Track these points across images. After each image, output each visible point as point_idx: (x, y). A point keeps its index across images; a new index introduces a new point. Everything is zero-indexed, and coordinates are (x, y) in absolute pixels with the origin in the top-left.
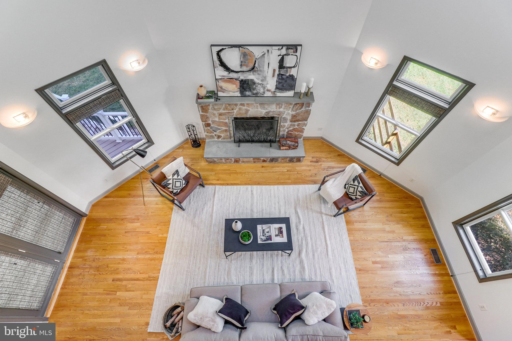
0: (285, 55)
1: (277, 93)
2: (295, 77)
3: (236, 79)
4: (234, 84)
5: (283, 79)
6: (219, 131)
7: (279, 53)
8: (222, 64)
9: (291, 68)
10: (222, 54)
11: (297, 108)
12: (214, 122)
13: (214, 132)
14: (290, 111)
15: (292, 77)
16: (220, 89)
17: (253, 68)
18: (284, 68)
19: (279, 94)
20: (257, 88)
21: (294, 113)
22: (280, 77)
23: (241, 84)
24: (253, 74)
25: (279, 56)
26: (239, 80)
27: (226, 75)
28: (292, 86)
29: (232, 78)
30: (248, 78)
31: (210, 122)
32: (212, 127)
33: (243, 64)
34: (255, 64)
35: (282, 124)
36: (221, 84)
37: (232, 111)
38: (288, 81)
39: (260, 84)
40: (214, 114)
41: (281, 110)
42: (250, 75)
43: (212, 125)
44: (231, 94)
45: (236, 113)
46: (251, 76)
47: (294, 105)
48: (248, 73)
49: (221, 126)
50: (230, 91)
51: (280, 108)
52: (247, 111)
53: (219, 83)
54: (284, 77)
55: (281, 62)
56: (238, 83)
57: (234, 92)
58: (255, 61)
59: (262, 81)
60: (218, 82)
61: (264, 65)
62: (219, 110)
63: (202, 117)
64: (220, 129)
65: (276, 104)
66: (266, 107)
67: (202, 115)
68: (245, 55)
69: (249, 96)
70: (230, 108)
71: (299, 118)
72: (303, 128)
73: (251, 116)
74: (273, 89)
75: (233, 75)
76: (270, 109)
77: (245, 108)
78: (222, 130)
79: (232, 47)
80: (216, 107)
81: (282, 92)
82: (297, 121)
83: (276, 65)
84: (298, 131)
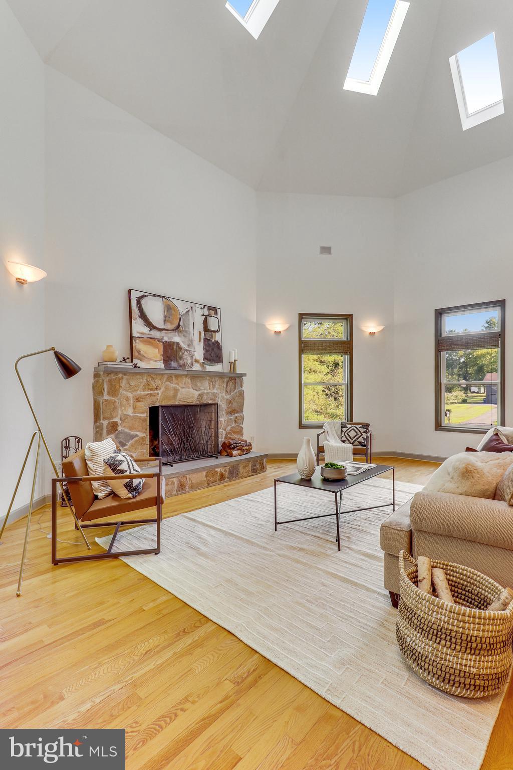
0: (208, 316)
1: (206, 366)
2: (221, 345)
3: (159, 341)
4: (156, 347)
5: (209, 346)
6: (131, 442)
7: (202, 312)
8: (143, 316)
9: (215, 332)
10: (143, 302)
11: (231, 389)
12: (124, 419)
14: (224, 394)
15: (217, 342)
16: (136, 354)
17: (178, 327)
18: (209, 331)
19: (209, 368)
20: (184, 357)
21: (228, 397)
22: (207, 343)
23: (164, 348)
24: (179, 336)
25: (202, 315)
26: (162, 342)
27: (147, 333)
28: (220, 358)
29: (154, 338)
30: (173, 341)
31: (117, 420)
32: (120, 433)
33: (167, 319)
34: (180, 321)
36: (139, 346)
37: (156, 392)
38: (215, 350)
39: (187, 351)
40: (127, 399)
41: (215, 391)
42: (175, 336)
43: (120, 428)
44: (154, 365)
45: (160, 399)
46: (176, 338)
47: (227, 383)
48: (173, 334)
50: (151, 359)
51: (213, 388)
52: (176, 392)
53: (137, 344)
54: (210, 343)
55: (205, 323)
56: (161, 346)
57: (156, 361)
58: (180, 318)
59: (189, 346)
60: (136, 342)
61: (189, 325)
62: (136, 390)
63: (106, 406)
64: (132, 437)
65: (209, 380)
66: (199, 384)
67: (106, 401)
68: (169, 309)
69: (175, 369)
70: (154, 385)
71: (235, 405)
72: (241, 425)
73: (181, 403)
74: (202, 361)
75: (156, 334)
76: (203, 388)
77: (174, 385)
78: (136, 438)
79: (155, 295)
80: (133, 383)
81: (212, 364)
82: (234, 412)
83: (202, 328)
84: (237, 433)
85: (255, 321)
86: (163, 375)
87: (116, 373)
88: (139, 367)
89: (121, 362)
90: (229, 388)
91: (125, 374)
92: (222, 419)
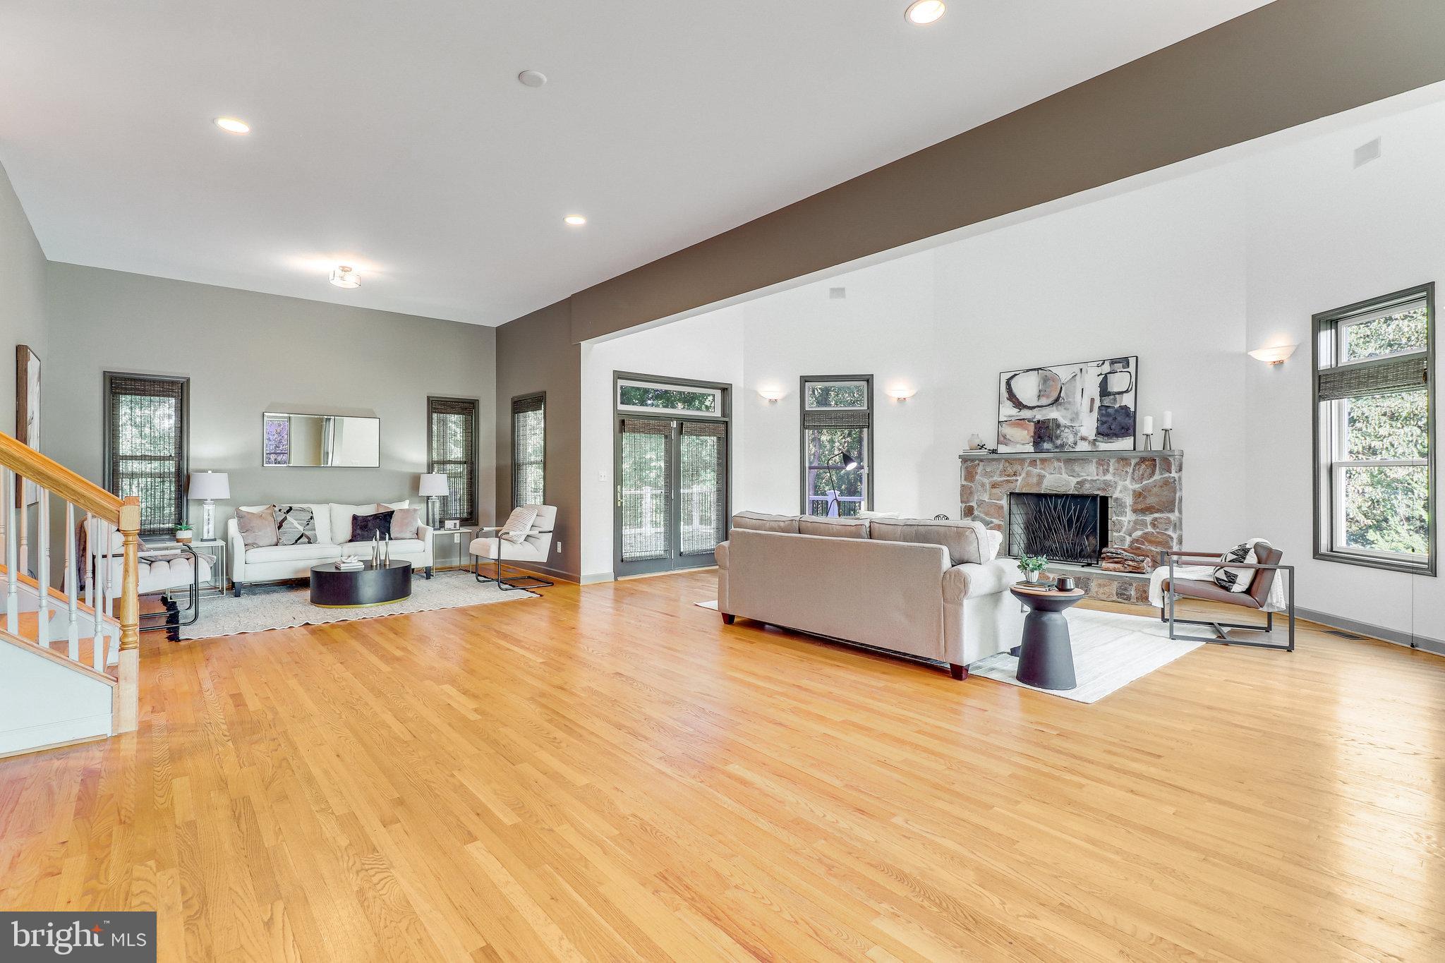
0: (1110, 373)
1: (1100, 443)
2: (1132, 410)
3: (1029, 421)
4: (1025, 429)
5: (1108, 415)
8: (1012, 397)
9: (1121, 393)
10: (1013, 383)
11: (1143, 475)
12: (980, 503)
14: (1128, 482)
15: (1126, 408)
16: (1002, 439)
17: (1057, 400)
18: (1109, 394)
19: (1103, 446)
20: (1064, 435)
21: (1137, 486)
22: (1104, 412)
23: (1035, 428)
24: (1058, 411)
25: (1098, 375)
26: (1033, 422)
27: (1014, 414)
28: (1129, 429)
29: (1023, 419)
30: (1048, 418)
31: (973, 504)
32: (975, 516)
33: (1042, 393)
34: (1060, 392)
35: (1114, 518)
36: (1008, 430)
37: (1014, 478)
38: (1119, 419)
39: (1068, 427)
40: (983, 485)
41: (1109, 477)
42: (1053, 411)
43: (976, 513)
44: (1019, 448)
45: (1021, 484)
46: (1053, 414)
47: (1135, 466)
48: (1048, 409)
49: (992, 516)
50: (1016, 443)
51: (1105, 474)
52: (1041, 477)
53: (1003, 429)
54: (1109, 410)
55: (1104, 385)
56: (1032, 426)
57: (1023, 444)
58: (1061, 388)
59: (1072, 420)
60: (1002, 426)
61: (1074, 393)
62: (992, 477)
63: (965, 491)
65: (1097, 463)
66: (1078, 468)
67: (965, 486)
68: (1047, 380)
69: (1048, 451)
70: (1010, 471)
71: (1151, 500)
72: (1168, 533)
73: (1048, 492)
74: (1092, 436)
75: (1026, 414)
76: (1085, 474)
77: (1038, 471)
78: (992, 525)
79: (1028, 371)
80: (989, 470)
81: (1110, 441)
82: (1149, 510)
83: (1095, 392)
84: (1158, 544)
86: (1024, 460)
88: (998, 453)
89: (980, 449)
90: (1139, 473)
91: (981, 460)
92: (1123, 519)
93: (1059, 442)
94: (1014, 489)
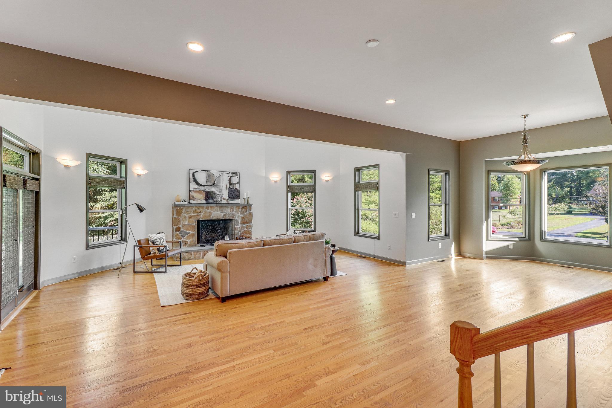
0: (232, 177)
2: (239, 190)
3: (203, 191)
4: (201, 194)
5: (232, 191)
6: (187, 235)
7: (228, 175)
8: (195, 181)
9: (235, 184)
10: (195, 175)
11: (244, 212)
12: (184, 225)
13: (182, 238)
14: (239, 214)
15: (237, 189)
16: (192, 198)
17: (214, 184)
18: (232, 184)
19: (231, 202)
20: (217, 197)
21: (242, 215)
22: (230, 190)
23: (206, 194)
25: (228, 177)
26: (205, 191)
27: (197, 188)
28: (238, 196)
29: (200, 190)
30: (211, 190)
31: (180, 226)
33: (208, 181)
34: (215, 181)
35: (235, 227)
36: (193, 194)
37: (200, 214)
38: (235, 193)
39: (218, 194)
40: (185, 217)
41: (234, 213)
43: (182, 230)
44: (199, 202)
45: (202, 216)
46: (213, 189)
47: (242, 209)
48: (211, 187)
49: (189, 230)
50: (198, 199)
51: (233, 212)
52: (211, 213)
54: (232, 189)
55: (230, 180)
56: (204, 193)
57: (201, 200)
59: (220, 192)
60: (191, 192)
61: (220, 182)
62: (189, 214)
63: (175, 220)
64: (188, 233)
65: (230, 208)
66: (224, 210)
67: (175, 218)
68: (209, 176)
69: (211, 203)
70: (198, 211)
71: (246, 220)
72: (251, 230)
73: (213, 219)
74: (227, 198)
75: (202, 188)
76: (226, 212)
77: (210, 211)
78: (191, 234)
79: (202, 171)
80: (188, 211)
81: (232, 200)
82: (246, 223)
83: (228, 183)
84: (248, 233)
85: (264, 175)
86: (203, 206)
87: (180, 207)
88: (191, 204)
89: (183, 202)
90: (243, 211)
91: (184, 207)
92: (238, 226)
93: (215, 200)
94: (200, 218)
